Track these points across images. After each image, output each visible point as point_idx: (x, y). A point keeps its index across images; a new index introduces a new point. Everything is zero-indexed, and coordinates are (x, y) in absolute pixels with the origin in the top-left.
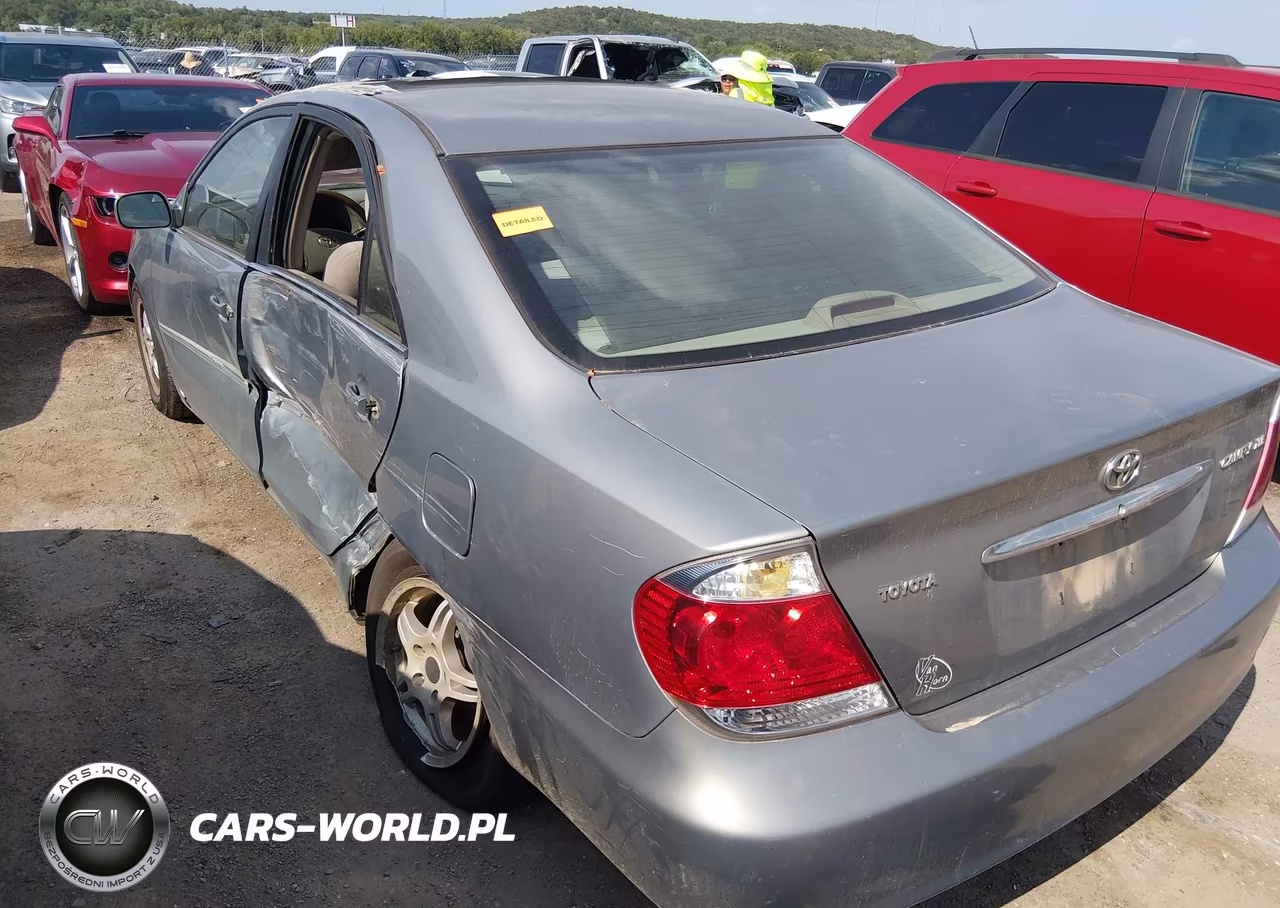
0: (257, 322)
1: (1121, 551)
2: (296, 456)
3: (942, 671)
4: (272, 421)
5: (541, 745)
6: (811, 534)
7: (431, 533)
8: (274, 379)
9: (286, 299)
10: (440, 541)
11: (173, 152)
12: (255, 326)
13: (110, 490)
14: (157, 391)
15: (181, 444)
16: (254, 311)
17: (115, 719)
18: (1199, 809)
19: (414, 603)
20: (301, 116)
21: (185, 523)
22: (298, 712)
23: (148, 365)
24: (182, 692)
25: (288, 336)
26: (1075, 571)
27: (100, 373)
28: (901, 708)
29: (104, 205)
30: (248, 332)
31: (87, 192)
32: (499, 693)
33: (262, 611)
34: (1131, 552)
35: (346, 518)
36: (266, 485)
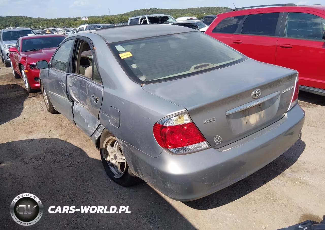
1: (260, 112)
2: (82, 116)
3: (220, 139)
4: (75, 109)
5: (138, 165)
6: (187, 110)
7: (112, 124)
8: (75, 99)
9: (76, 80)
10: (114, 126)
11: (47, 52)
12: (70, 87)
13: (40, 130)
14: (48, 107)
15: (55, 119)
16: (69, 84)
17: (46, 176)
18: (291, 174)
19: (110, 143)
20: (76, 39)
21: (58, 135)
22: (87, 171)
23: (46, 102)
24: (60, 169)
25: (77, 88)
26: (249, 117)
27: (34, 105)
28: (212, 147)
29: (32, 66)
30: (69, 89)
31: (28, 64)
32: (129, 157)
33: (77, 152)
34: (263, 113)
35: (94, 127)
36: (75, 124)
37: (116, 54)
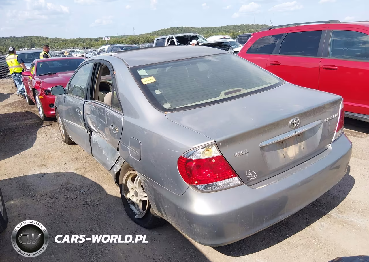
0: (88, 114)
1: (300, 144)
2: (100, 147)
3: (253, 174)
4: (93, 139)
5: (161, 204)
6: (215, 141)
7: (132, 157)
8: (93, 128)
9: (95, 107)
10: (134, 158)
11: (64, 77)
12: (88, 115)
13: (54, 163)
14: (64, 138)
15: (71, 150)
16: (87, 111)
17: (59, 215)
18: (338, 215)
19: (130, 178)
20: (95, 62)
21: (73, 169)
22: (104, 210)
23: (61, 131)
24: (75, 208)
25: (96, 117)
26: (287, 149)
27: (49, 135)
28: (244, 184)
29: (47, 92)
30: (86, 117)
31: (42, 89)
32: (151, 194)
33: (94, 188)
34: (303, 144)
35: (113, 160)
36: (93, 156)
37: (138, 79)
